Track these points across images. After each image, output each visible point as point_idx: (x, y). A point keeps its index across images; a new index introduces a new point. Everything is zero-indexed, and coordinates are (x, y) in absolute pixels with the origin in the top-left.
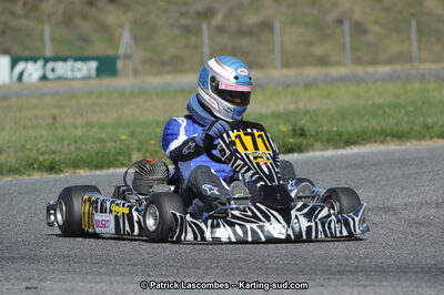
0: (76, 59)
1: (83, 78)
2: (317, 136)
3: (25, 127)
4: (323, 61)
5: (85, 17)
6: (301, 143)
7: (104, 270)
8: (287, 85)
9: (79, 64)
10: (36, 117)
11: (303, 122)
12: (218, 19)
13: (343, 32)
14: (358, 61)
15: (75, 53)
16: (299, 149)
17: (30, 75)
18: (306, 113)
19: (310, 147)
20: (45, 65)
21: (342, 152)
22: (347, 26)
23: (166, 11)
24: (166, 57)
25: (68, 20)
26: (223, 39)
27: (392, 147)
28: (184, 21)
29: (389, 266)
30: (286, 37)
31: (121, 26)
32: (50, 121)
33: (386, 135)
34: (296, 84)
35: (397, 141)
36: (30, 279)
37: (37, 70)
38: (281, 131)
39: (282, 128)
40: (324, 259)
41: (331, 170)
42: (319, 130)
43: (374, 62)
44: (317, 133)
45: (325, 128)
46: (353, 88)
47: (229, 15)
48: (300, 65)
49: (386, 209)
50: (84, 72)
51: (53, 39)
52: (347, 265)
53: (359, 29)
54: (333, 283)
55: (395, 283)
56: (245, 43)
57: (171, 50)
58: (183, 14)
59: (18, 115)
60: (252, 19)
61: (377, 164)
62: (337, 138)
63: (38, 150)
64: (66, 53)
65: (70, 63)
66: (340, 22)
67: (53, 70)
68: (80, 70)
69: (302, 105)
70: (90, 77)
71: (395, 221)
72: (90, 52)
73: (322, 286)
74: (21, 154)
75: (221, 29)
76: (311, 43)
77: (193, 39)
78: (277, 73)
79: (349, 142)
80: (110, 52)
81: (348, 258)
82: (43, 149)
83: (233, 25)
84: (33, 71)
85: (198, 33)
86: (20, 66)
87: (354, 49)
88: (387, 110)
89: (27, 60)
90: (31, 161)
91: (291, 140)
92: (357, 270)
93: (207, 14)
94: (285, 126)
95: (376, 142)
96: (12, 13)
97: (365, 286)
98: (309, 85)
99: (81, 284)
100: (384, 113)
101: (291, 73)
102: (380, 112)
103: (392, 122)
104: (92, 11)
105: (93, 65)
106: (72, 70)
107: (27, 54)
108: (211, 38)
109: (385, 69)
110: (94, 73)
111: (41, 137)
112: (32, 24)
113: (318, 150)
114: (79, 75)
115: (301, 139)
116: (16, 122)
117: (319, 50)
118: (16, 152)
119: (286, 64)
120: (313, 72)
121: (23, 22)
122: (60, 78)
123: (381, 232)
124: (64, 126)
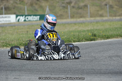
0: (34, 15)
1: (36, 21)
2: (99, 36)
3: (19, 34)
4: (101, 16)
5: (36, 4)
6: (95, 38)
7: (39, 73)
8: (91, 22)
9: (34, 17)
10: (22, 32)
11: (95, 32)
12: (72, 4)
13: (107, 8)
14: (111, 16)
15: (33, 14)
16: (94, 40)
17: (21, 20)
18: (96, 30)
19: (97, 39)
20: (25, 17)
21: (106, 40)
22: (108, 6)
23: (58, 2)
24: (58, 15)
25: (32, 5)
26: (74, 10)
27: (119, 39)
28: (63, 5)
29: (118, 72)
30: (91, 9)
31: (46, 6)
32: (26, 32)
33: (118, 36)
34: (94, 22)
35: (121, 38)
36: (19, 76)
37: (23, 19)
38: (89, 35)
39: (89, 34)
40: (100, 70)
41: (103, 46)
42: (100, 34)
43: (115, 16)
44: (99, 35)
45: (101, 34)
46: (109, 23)
47: (76, 3)
48: (95, 17)
49: (117, 56)
50: (36, 19)
51: (27, 10)
52: (106, 72)
53: (111, 7)
54: (102, 76)
55: (119, 76)
56: (80, 11)
57: (60, 13)
58: (63, 3)
59: (17, 31)
60: (82, 4)
61: (115, 44)
62: (105, 37)
63: (23, 40)
64: (31, 14)
65: (32, 17)
66: (106, 5)
67: (27, 18)
68: (35, 18)
69: (95, 28)
70: (37, 20)
71: (120, 59)
72: (38, 14)
73: (99, 77)
74: (18, 42)
75: (73, 7)
76: (98, 11)
77: (66, 10)
78: (88, 19)
79: (108, 38)
80: (43, 14)
81: (107, 70)
82: (24, 40)
83: (77, 6)
84: (22, 19)
85: (67, 8)
86: (19, 17)
87: (110, 12)
88: (118, 29)
89: (20, 16)
90: (21, 43)
91: (92, 37)
92: (109, 73)
93: (70, 3)
94: (90, 33)
95: (115, 38)
96: (16, 3)
97: (111, 77)
98: (97, 22)
99: (33, 77)
100: (118, 30)
101: (92, 19)
102: (116, 30)
103: (120, 32)
104: (38, 2)
105: (39, 17)
106: (33, 18)
107: (20, 14)
108: (70, 9)
109: (118, 18)
110: (38, 19)
111: (24, 37)
112: (22, 6)
113: (99, 40)
114: (35, 20)
115: (94, 37)
116: (17, 33)
117: (100, 13)
118: (17, 41)
119: (91, 17)
120: (98, 19)
121: (19, 5)
122: (29, 21)
123: (116, 62)
124: (30, 34)
